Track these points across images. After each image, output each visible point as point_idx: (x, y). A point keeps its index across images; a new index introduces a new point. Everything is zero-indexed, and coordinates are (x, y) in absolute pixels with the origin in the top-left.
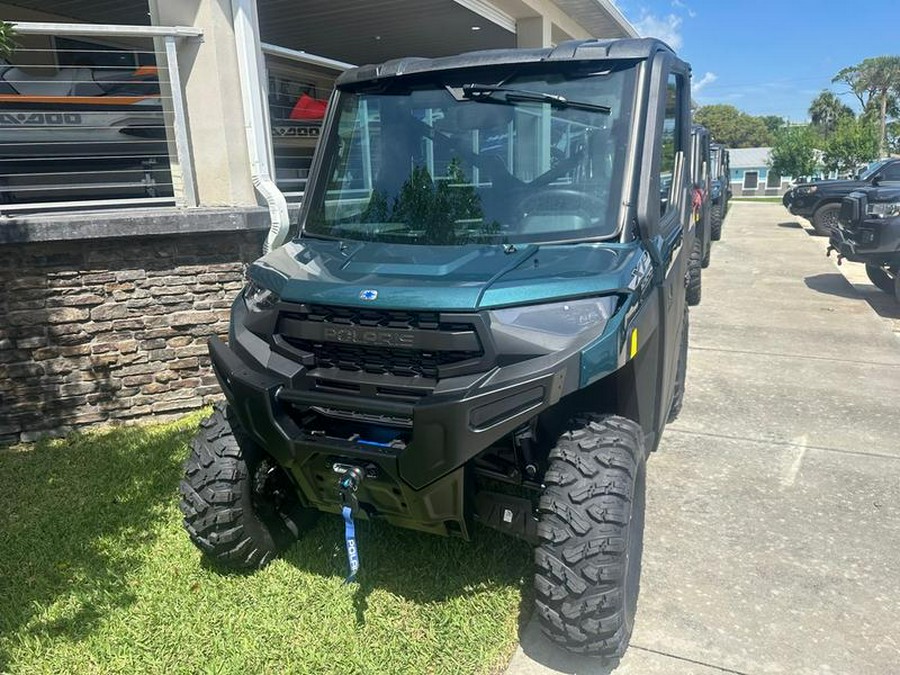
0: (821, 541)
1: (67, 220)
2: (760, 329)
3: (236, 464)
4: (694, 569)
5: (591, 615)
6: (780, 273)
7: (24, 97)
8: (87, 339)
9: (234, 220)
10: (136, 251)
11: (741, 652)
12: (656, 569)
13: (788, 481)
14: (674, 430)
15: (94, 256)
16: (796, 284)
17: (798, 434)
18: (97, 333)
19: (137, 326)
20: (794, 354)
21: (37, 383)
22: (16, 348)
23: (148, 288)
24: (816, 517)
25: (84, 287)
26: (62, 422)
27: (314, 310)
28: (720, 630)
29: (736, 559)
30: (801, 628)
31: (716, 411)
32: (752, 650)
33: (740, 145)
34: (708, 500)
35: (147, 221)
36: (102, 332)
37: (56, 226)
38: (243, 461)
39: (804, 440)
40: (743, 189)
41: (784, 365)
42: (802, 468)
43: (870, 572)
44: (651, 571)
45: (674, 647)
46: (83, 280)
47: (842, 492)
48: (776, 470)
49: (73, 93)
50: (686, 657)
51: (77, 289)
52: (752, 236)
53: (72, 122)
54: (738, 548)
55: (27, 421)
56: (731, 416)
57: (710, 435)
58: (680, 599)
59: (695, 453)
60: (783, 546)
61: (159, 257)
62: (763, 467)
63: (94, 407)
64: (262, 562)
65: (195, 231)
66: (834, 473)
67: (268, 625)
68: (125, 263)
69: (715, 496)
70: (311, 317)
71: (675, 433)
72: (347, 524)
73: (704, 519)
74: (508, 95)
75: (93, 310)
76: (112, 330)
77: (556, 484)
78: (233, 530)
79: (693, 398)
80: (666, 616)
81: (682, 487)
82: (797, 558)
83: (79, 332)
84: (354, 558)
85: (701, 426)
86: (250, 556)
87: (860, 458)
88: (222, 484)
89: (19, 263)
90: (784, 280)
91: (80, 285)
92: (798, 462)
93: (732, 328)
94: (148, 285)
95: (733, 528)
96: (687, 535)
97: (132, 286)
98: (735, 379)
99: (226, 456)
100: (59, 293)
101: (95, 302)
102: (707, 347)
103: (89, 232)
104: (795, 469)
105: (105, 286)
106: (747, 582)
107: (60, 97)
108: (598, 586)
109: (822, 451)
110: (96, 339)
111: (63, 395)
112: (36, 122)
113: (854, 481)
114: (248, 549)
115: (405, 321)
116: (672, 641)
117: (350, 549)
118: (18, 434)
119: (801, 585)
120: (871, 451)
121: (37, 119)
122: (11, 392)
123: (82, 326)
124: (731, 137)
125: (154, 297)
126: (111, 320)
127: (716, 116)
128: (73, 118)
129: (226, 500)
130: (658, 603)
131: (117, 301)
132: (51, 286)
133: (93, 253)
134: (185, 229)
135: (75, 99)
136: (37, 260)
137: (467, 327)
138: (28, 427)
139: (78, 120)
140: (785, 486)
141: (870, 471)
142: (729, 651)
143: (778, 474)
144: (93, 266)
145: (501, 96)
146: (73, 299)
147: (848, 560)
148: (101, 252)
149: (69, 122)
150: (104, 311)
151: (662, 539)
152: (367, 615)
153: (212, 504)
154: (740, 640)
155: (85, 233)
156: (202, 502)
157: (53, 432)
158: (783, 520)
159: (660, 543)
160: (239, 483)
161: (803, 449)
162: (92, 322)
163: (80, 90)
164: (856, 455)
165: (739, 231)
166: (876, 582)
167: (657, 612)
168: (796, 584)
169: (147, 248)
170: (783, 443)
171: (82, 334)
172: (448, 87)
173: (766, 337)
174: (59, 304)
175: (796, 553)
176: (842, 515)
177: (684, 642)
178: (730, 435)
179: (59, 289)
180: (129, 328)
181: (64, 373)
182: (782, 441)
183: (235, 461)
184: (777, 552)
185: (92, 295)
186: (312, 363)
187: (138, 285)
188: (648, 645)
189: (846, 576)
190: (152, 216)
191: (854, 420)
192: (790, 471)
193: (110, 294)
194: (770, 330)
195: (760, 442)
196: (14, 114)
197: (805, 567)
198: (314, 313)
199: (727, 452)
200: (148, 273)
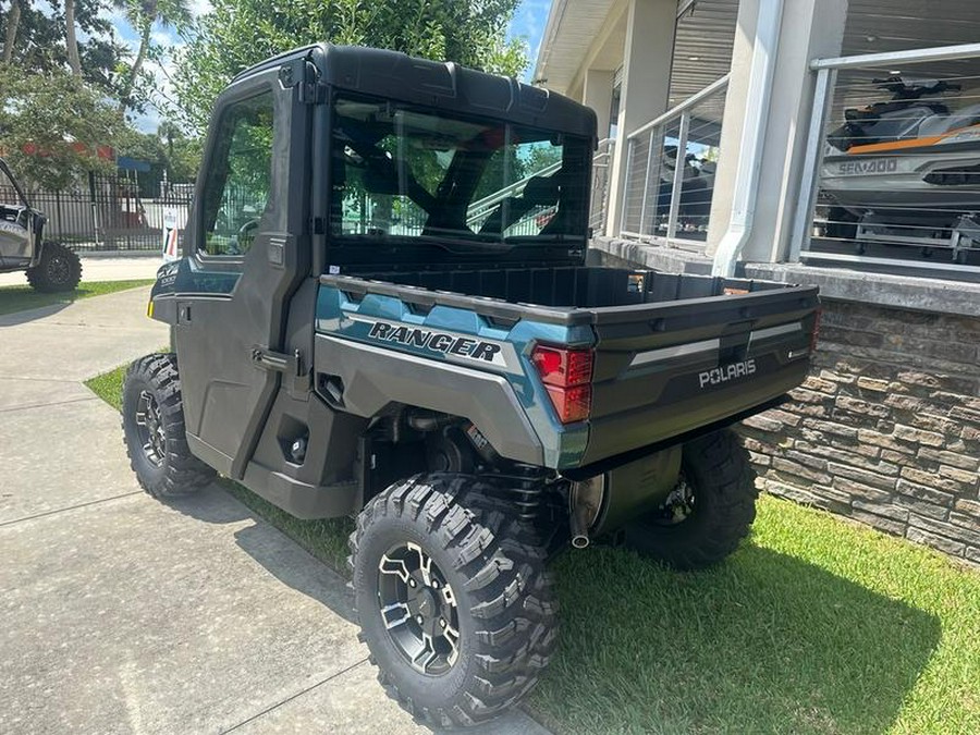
0: (51, 612)
13: (127, 673)
24: (68, 638)
34: (193, 592)
42: (123, 711)
48: (154, 682)
60: (87, 588)
73: (176, 573)
82: (69, 584)
95: (143, 579)
119: (56, 565)
140: (126, 662)
147: (19, 606)
158: (102, 612)
175: (72, 588)
176: (38, 659)
184: (89, 580)
192: (136, 692)
197: (58, 580)
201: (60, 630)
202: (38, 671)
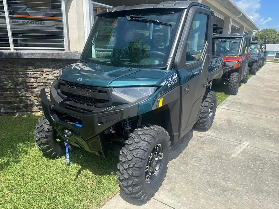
0: (235, 176)
1: (30, 53)
2: (253, 105)
3: (49, 127)
4: (187, 178)
5: (130, 186)
6: (271, 87)
7: (30, 16)
8: (36, 88)
9: (78, 56)
10: (50, 63)
11: (187, 207)
12: (174, 176)
13: (234, 156)
14: (204, 134)
15: (38, 64)
16: (275, 92)
17: (247, 141)
18: (38, 86)
19: (50, 85)
20: (261, 115)
21: (22, 99)
22: (16, 88)
23: (53, 74)
24: (238, 168)
25: (35, 72)
26: (28, 111)
27: (67, 83)
28: (184, 198)
29: (202, 178)
30: (211, 203)
31: (222, 130)
32: (191, 207)
33: (276, 43)
34: (203, 158)
35: (53, 54)
36: (40, 86)
37: (27, 54)
38: (51, 126)
39: (248, 143)
40: (275, 58)
41: (255, 118)
42: (242, 152)
43: (246, 189)
44: (172, 177)
45: (167, 201)
46: (35, 70)
47: (252, 162)
48: (232, 152)
49: (44, 15)
50: (169, 205)
51: (33, 73)
52: (268, 74)
53: (42, 24)
54: (205, 174)
55: (19, 109)
56: (226, 132)
57: (216, 137)
58: (177, 187)
59: (208, 142)
60: (220, 176)
61: (56, 65)
62: (228, 150)
63: (37, 107)
64: (57, 156)
65: (66, 58)
66: (252, 155)
67: (51, 174)
68: (47, 66)
69: (206, 157)
70: (66, 85)
71: (204, 135)
72: (66, 148)
73: (199, 163)
74: (142, 19)
75: (37, 79)
76: (42, 86)
77: (127, 144)
78: (47, 146)
79: (217, 125)
80: (169, 191)
81: (197, 153)
82: (223, 181)
83: (33, 85)
84: (68, 158)
85: (214, 134)
86: (53, 154)
87: (264, 151)
88: (44, 132)
89: (18, 64)
90: (271, 90)
91: (34, 72)
92: (241, 150)
93: (243, 104)
94: (53, 73)
95: (207, 168)
96: (190, 168)
97: (49, 73)
98: (235, 121)
99: (46, 124)
100: (28, 74)
101: (38, 77)
102: (231, 109)
103: (36, 56)
104: (239, 152)
105: (41, 73)
106: (202, 185)
107: (40, 16)
108: (132, 177)
109: (252, 147)
110: (38, 88)
111: (29, 103)
112: (32, 24)
113: (258, 159)
114: (52, 152)
115: (89, 88)
116: (167, 199)
117: (67, 155)
118: (16, 112)
119: (219, 189)
120: (270, 150)
121: (32, 23)
122: (15, 101)
123: (34, 84)
124: (273, 40)
125: (55, 77)
126: (42, 83)
127: (269, 32)
128: (42, 23)
129: (44, 137)
130: (168, 187)
131: (44, 77)
132: (26, 71)
133: (38, 63)
134: (63, 57)
135: (45, 17)
136: (23, 64)
137: (105, 92)
138: (19, 111)
139: (44, 24)
140: (232, 157)
141: (266, 157)
142: (184, 205)
143: (232, 153)
144: (38, 66)
145: (140, 19)
146: (32, 76)
147: (241, 184)
148: (40, 63)
149: (41, 24)
150: (40, 80)
151: (181, 168)
152: (79, 176)
153: (41, 137)
154: (189, 203)
155: (35, 57)
156: (38, 136)
157: (25, 113)
158: (225, 168)
159: (180, 168)
160: (49, 132)
161: (246, 146)
162: (37, 83)
163: (46, 15)
164: (264, 150)
165: (264, 72)
166: (247, 192)
167: (167, 189)
168: (218, 188)
169: (53, 62)
170: (240, 143)
171: (34, 86)
172: (126, 16)
173: (254, 108)
174: (28, 77)
175: (224, 179)
176: (247, 169)
177: (171, 200)
178: (223, 138)
179: (28, 72)
180: (47, 86)
181: (29, 97)
182: (240, 142)
183: (48, 126)
184: (218, 177)
185: (37, 75)
186: (66, 99)
187: (50, 73)
188: (158, 199)
189: (237, 189)
190: (54, 53)
191: (270, 139)
192: (237, 153)
193: (42, 75)
194: (256, 106)
195: (232, 142)
196: (26, 21)
197: (224, 184)
198: (67, 84)
199: (218, 144)
200: (53, 70)
201: (237, 171)
202: (249, 167)
